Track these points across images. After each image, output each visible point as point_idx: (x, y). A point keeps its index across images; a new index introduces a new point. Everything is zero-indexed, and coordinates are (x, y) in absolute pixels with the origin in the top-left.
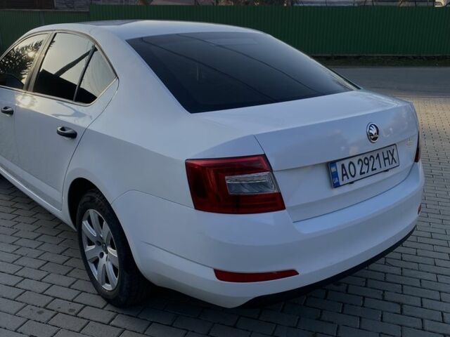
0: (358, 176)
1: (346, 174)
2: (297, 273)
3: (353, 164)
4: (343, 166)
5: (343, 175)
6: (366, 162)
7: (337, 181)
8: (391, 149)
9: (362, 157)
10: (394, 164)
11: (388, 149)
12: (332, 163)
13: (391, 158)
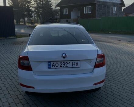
0: (59, 67)
1: (54, 66)
2: (34, 88)
3: (58, 63)
4: (53, 63)
5: (53, 66)
6: (64, 64)
7: (50, 67)
8: (77, 62)
9: (62, 62)
10: (77, 66)
11: (75, 61)
12: (49, 62)
13: (76, 64)
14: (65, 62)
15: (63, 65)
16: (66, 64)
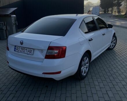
0: (20, 51)
3: (20, 48)
5: (17, 49)
7: (15, 50)
8: (31, 50)
9: (22, 48)
10: (31, 54)
11: (30, 49)
12: (15, 46)
13: (30, 51)
14: (24, 48)
15: (22, 51)
16: (24, 50)
